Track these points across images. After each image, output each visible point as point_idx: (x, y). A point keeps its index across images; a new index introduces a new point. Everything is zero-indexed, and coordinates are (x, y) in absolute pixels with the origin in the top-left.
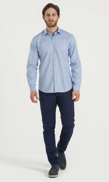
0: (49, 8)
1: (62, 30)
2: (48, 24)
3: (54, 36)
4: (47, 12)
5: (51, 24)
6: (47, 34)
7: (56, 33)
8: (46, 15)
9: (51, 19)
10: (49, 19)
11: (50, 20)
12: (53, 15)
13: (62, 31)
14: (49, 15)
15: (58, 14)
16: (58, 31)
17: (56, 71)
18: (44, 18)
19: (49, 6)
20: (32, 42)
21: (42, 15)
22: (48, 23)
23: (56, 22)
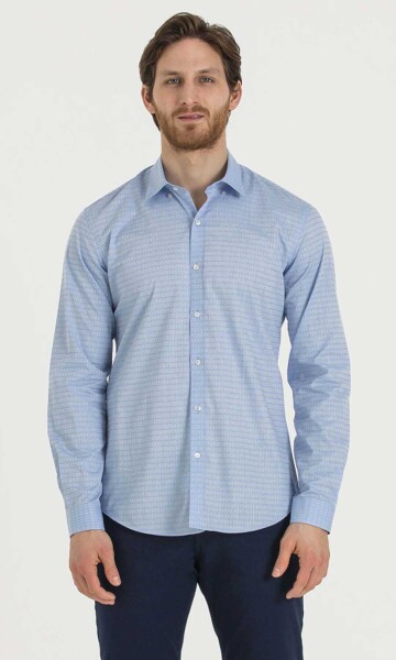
0: (177, 39)
1: (252, 174)
2: (175, 129)
3: (202, 209)
4: (168, 63)
5: (191, 128)
6: (165, 191)
7: (212, 191)
8: (159, 80)
9: (190, 101)
10: (177, 102)
11: (181, 111)
12: (204, 79)
13: (252, 177)
14: (178, 81)
15: (233, 77)
16: (225, 180)
17: (205, 407)
18: (149, 97)
19: (181, 28)
20: (73, 236)
21: (139, 85)
22: (170, 123)
23: (217, 118)
